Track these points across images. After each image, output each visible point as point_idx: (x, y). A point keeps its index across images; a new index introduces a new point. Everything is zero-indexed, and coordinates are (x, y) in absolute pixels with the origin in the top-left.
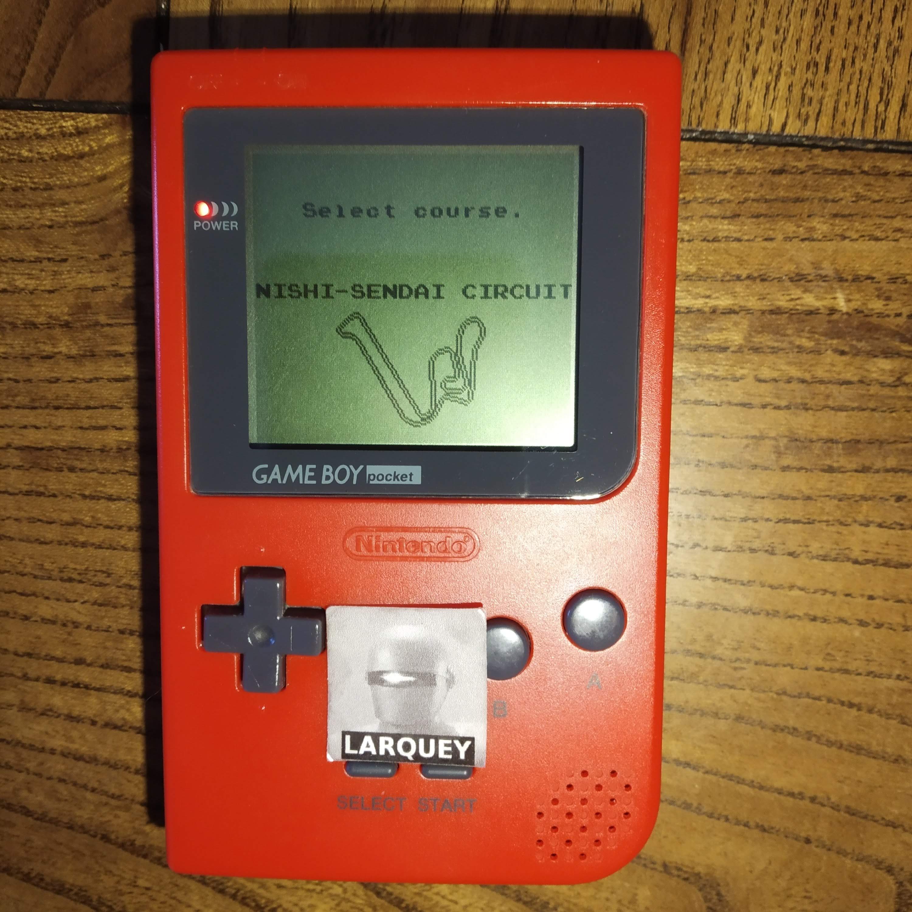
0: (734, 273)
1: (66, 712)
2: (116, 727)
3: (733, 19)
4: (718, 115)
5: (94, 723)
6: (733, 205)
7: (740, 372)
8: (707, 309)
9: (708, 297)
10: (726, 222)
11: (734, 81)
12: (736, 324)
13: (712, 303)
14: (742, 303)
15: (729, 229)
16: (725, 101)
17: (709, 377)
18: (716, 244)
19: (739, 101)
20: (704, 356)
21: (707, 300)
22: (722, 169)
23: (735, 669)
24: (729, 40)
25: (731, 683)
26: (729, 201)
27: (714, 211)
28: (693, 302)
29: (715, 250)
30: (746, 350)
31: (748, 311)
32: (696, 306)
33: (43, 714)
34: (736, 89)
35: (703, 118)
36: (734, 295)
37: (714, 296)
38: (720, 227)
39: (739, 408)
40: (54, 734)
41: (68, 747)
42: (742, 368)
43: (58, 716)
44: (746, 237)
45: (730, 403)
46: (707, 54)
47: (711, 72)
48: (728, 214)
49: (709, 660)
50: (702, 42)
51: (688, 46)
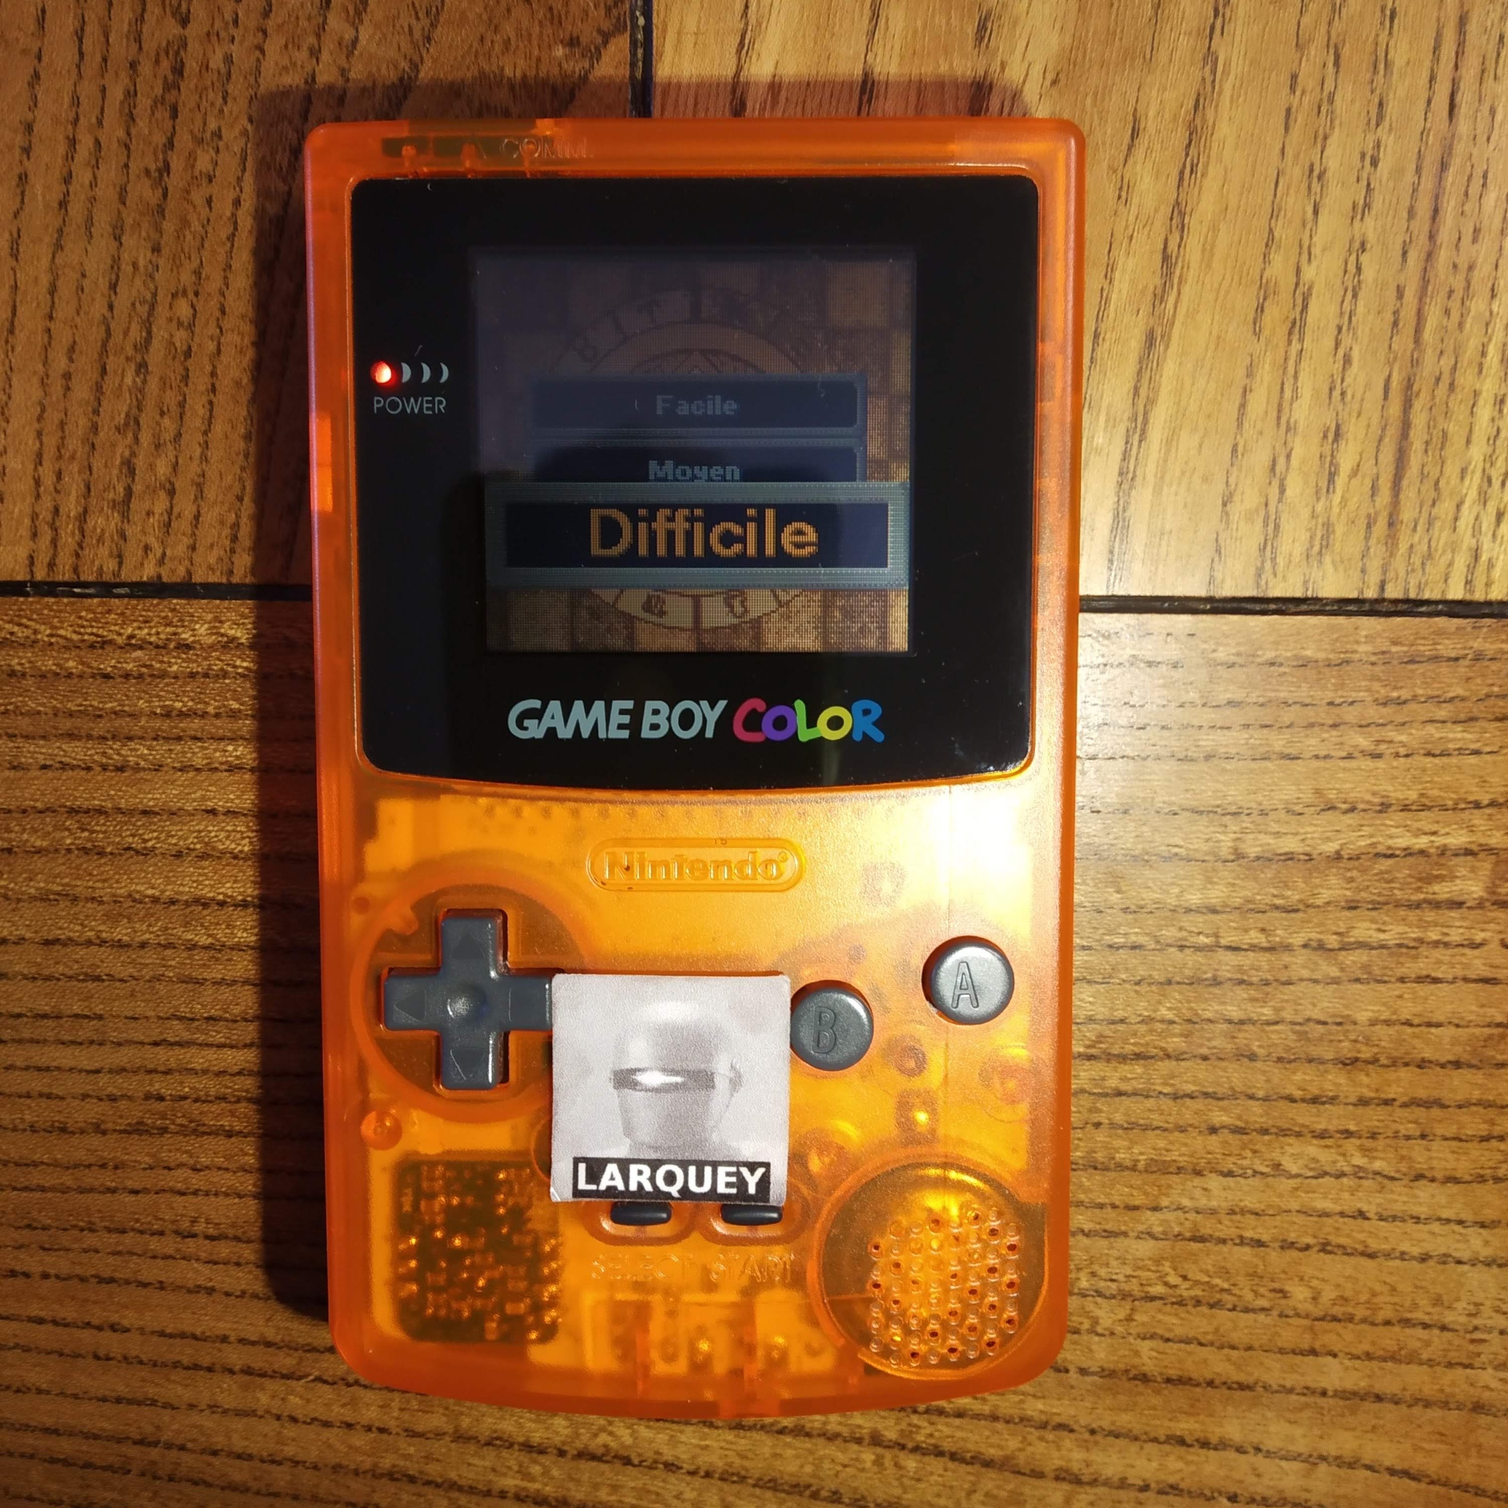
0: (1471, 798)
1: (521, 1439)
2: (594, 1457)
3: (1468, 442)
4: (1446, 581)
5: (562, 1453)
6: (1469, 704)
7: (1479, 937)
8: (1432, 851)
9: (1434, 833)
10: (1459, 728)
11: (1470, 531)
12: (1473, 870)
13: (1440, 841)
14: (1483, 840)
15: (1463, 739)
16: (1457, 559)
17: (1436, 944)
18: (1445, 760)
19: (1476, 557)
20: (1430, 915)
21: (1433, 838)
22: (1453, 655)
23: (1473, 1341)
24: (1463, 472)
25: (1465, 1361)
26: (1463, 699)
27: (1442, 713)
28: (1414, 841)
29: (1443, 768)
30: (1487, 904)
31: (1490, 850)
32: (1417, 847)
33: (488, 1444)
34: (1474, 541)
35: (1426, 584)
36: (1471, 829)
37: (1443, 832)
38: (1451, 735)
39: (1480, 986)
40: (504, 1470)
41: (524, 1489)
42: (1483, 930)
43: (511, 1446)
44: (1488, 749)
45: (1466, 980)
46: (1433, 494)
47: (1436, 518)
48: (1462, 716)
49: (1436, 1332)
50: (1423, 476)
51: (1405, 483)
